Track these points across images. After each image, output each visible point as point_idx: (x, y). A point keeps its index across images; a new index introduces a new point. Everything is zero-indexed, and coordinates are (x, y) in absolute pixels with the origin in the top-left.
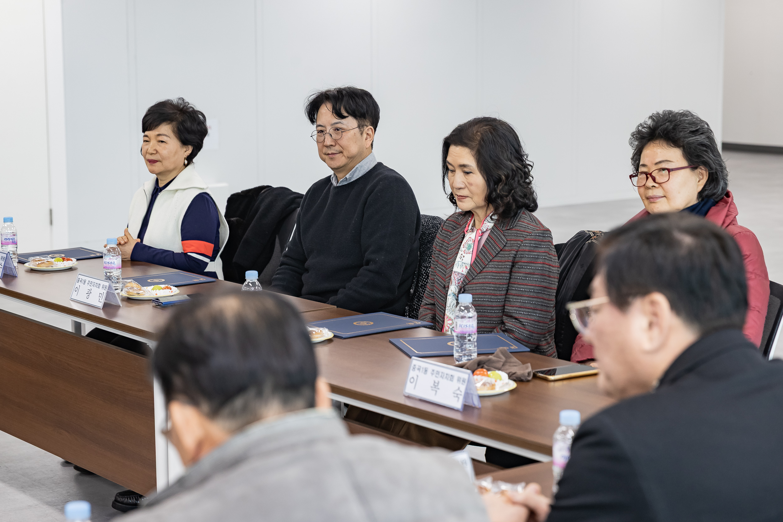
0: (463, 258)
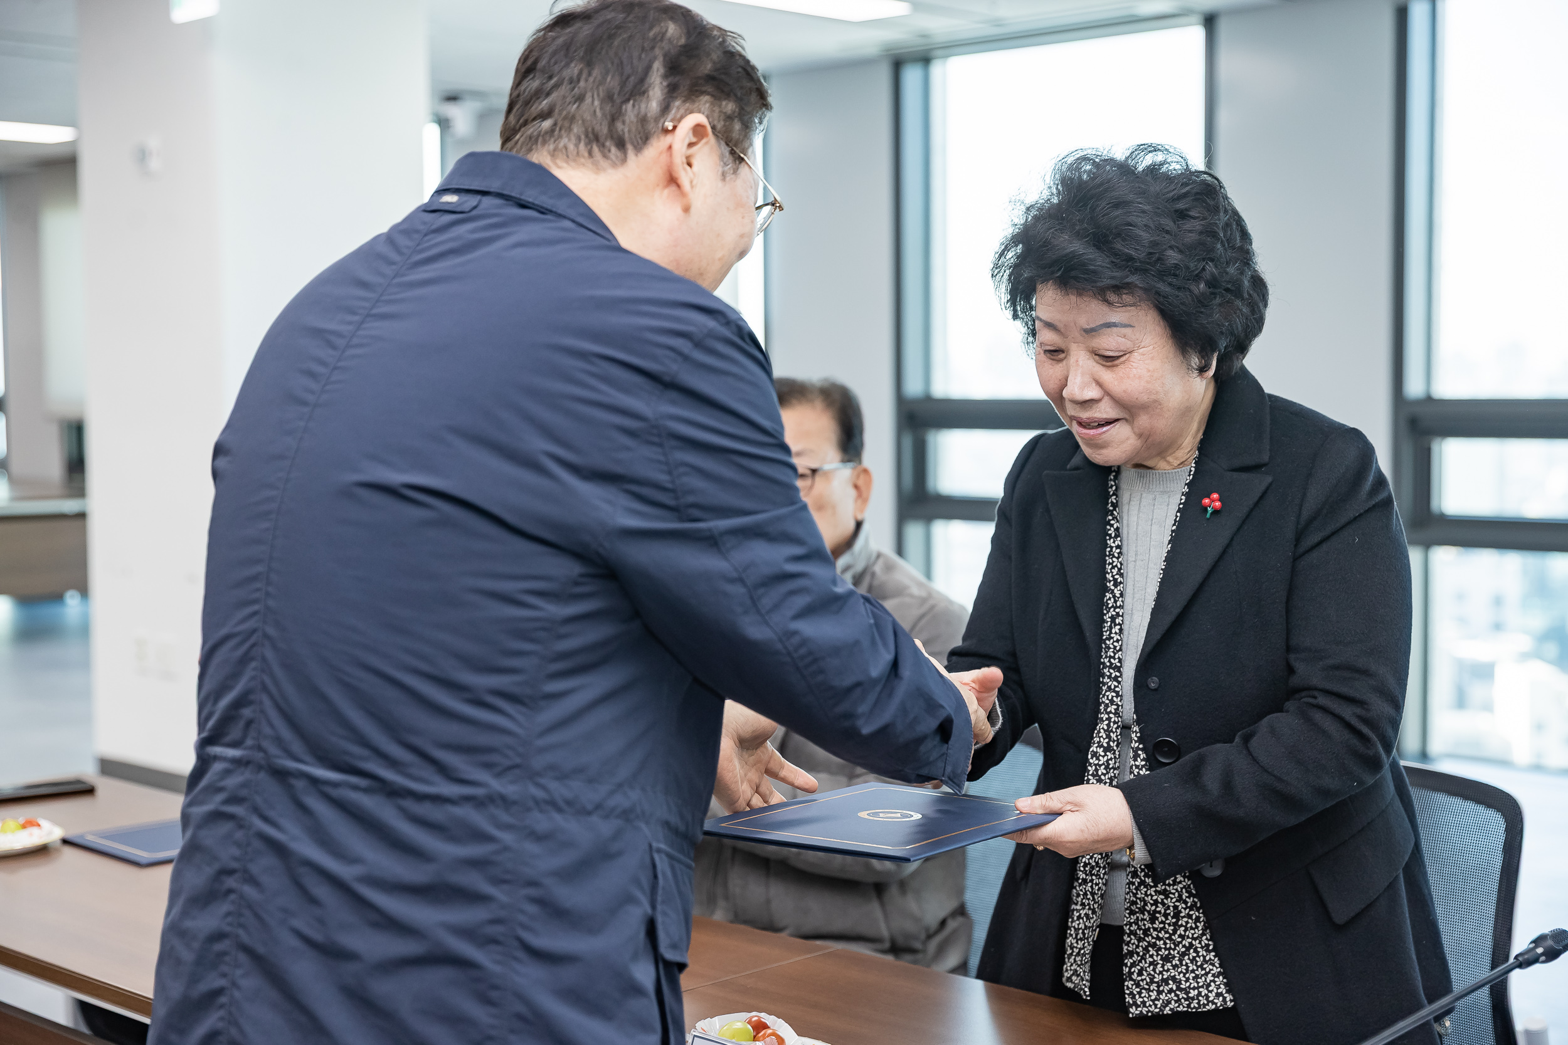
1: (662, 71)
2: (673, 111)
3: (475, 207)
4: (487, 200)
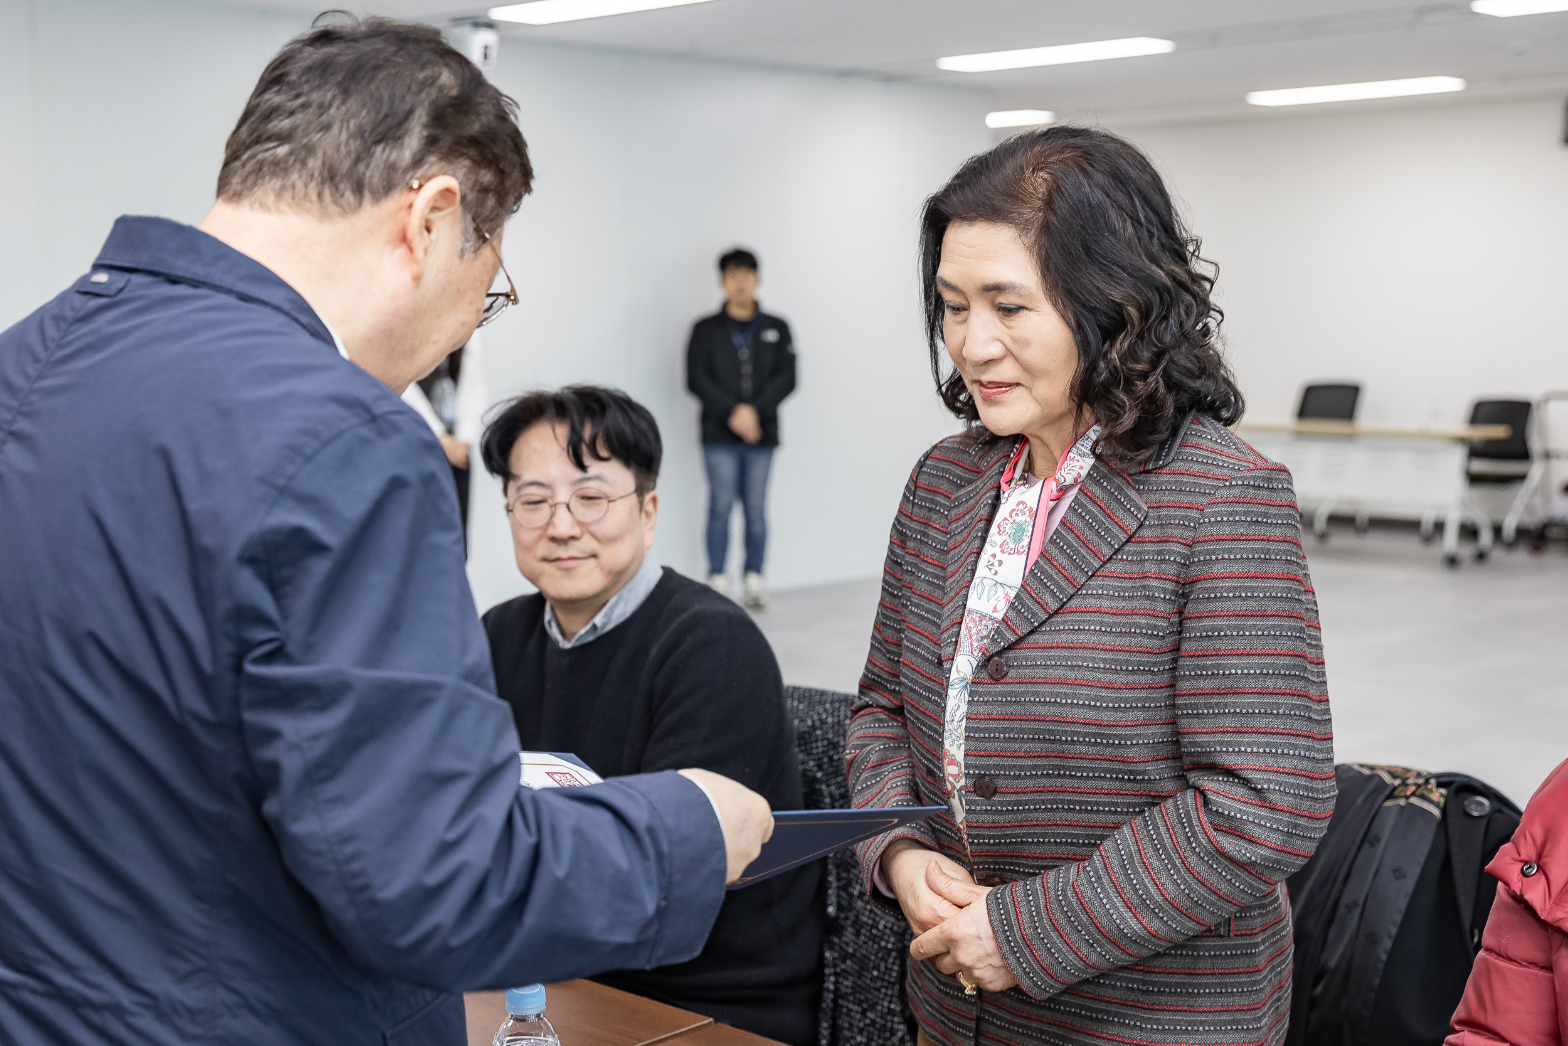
1: (424, 119)
2: (426, 167)
3: (121, 290)
4: (136, 279)
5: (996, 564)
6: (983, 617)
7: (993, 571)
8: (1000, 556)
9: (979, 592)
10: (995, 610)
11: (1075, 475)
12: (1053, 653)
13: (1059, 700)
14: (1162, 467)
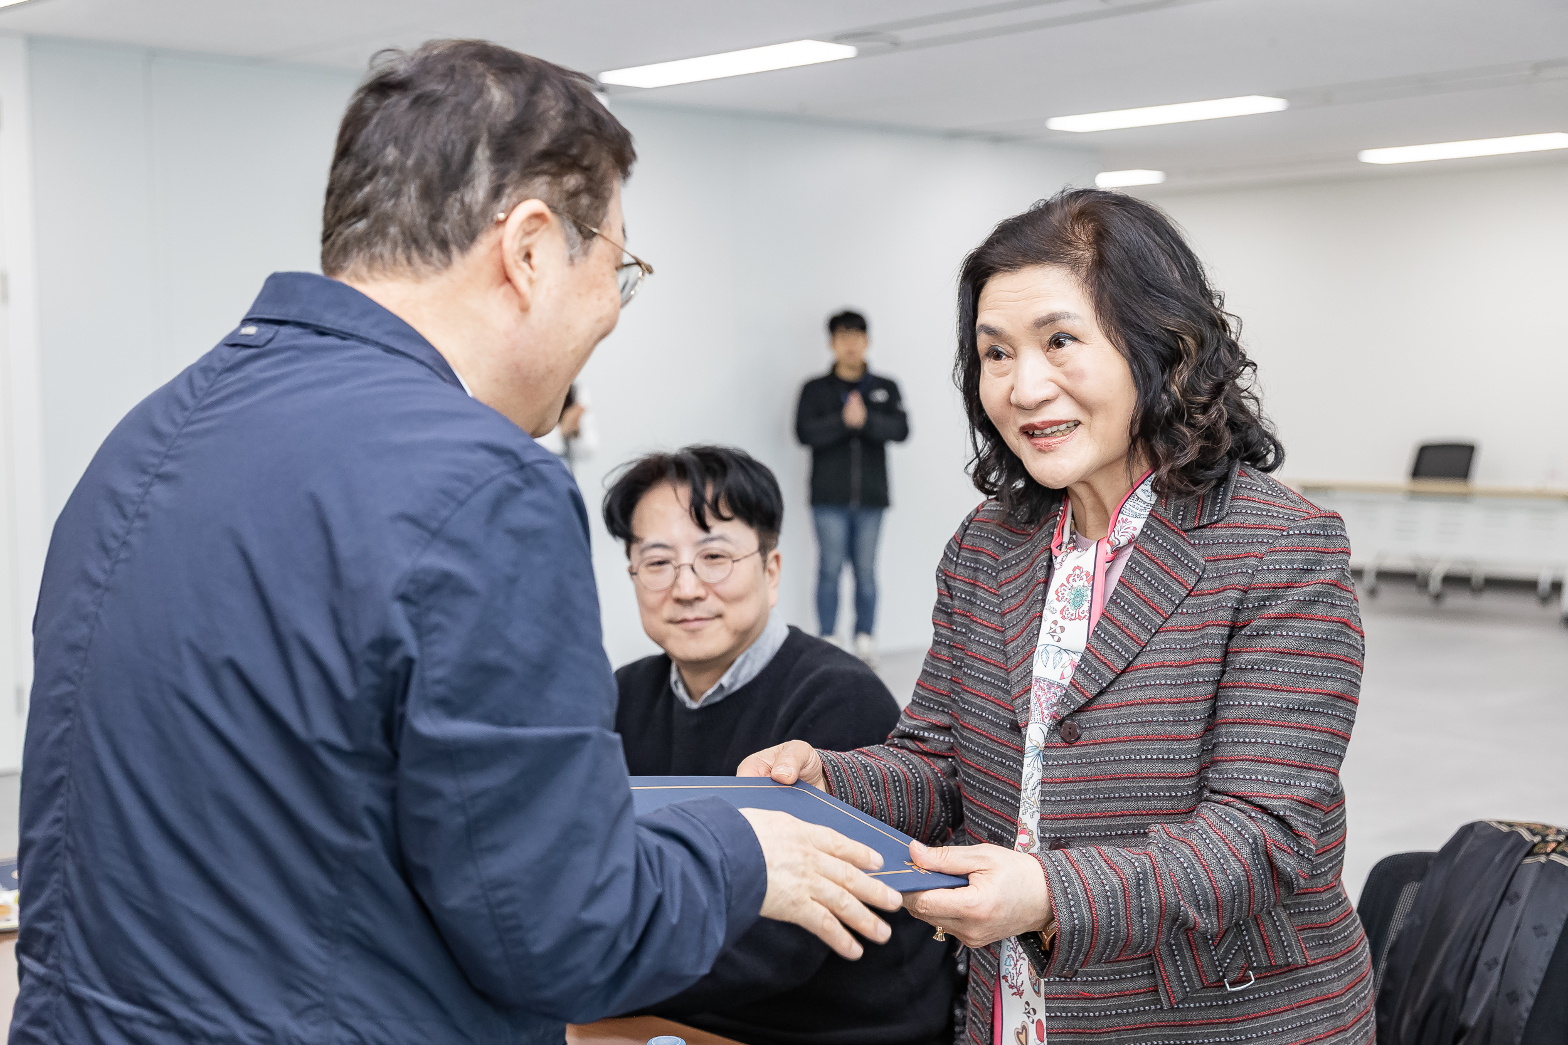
0: (1061, 635)
2: (504, 201)
3: (270, 340)
4: (284, 330)
5: (1058, 630)
6: (1051, 684)
7: (1056, 638)
8: (1061, 622)
9: (1044, 659)
10: (1062, 677)
11: (1129, 536)
12: (1123, 711)
13: (1133, 757)
14: (1216, 522)
